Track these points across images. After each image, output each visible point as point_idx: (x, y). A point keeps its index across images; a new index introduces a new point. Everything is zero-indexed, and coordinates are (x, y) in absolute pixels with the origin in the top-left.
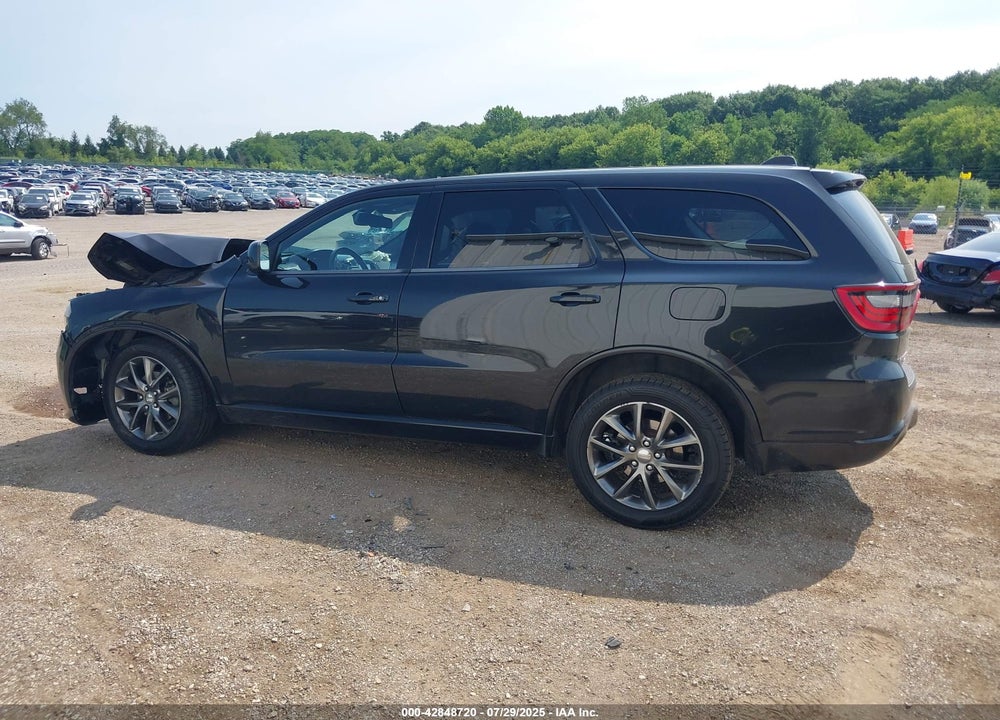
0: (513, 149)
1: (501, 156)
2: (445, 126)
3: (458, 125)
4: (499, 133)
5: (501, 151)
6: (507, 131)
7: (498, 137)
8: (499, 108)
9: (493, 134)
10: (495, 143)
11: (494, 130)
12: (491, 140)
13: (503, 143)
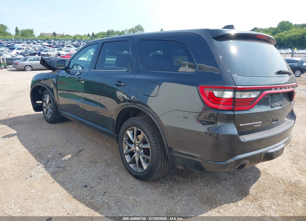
0: (287, 36)
1: (281, 38)
2: (263, 28)
3: (268, 28)
4: (282, 30)
5: (282, 36)
6: (286, 29)
7: (282, 32)
8: (283, 21)
9: (280, 30)
10: (280, 34)
11: (281, 29)
12: (279, 32)
13: (283, 33)
